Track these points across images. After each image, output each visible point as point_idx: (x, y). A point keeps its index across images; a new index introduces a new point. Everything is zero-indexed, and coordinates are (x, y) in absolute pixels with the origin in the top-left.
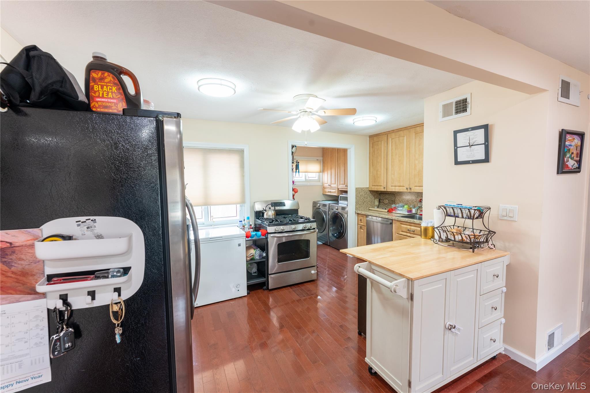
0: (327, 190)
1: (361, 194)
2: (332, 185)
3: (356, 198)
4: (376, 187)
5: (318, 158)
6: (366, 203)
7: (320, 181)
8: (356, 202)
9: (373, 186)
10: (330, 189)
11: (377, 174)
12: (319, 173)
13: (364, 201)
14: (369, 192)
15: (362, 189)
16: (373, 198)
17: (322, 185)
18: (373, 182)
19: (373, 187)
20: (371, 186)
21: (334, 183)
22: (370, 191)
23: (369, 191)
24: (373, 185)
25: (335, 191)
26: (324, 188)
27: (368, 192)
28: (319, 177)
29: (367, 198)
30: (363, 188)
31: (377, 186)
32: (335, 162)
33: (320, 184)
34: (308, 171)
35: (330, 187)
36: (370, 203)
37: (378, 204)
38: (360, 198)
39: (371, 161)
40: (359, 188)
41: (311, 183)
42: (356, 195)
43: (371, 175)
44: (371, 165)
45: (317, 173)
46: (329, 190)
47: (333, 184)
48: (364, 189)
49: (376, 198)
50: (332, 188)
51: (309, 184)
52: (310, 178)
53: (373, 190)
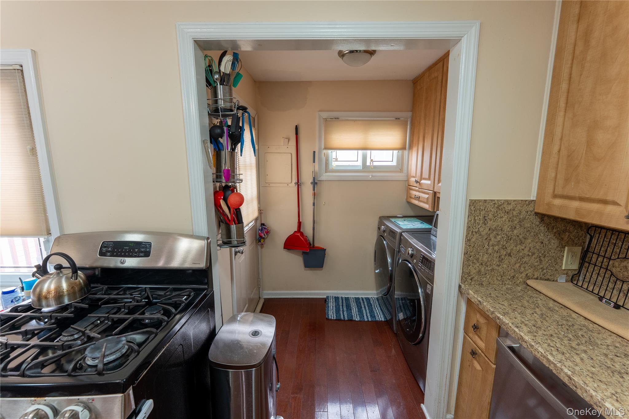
0: (414, 193)
1: (495, 224)
2: (423, 181)
3: (468, 240)
4: (576, 204)
5: (398, 114)
6: (513, 260)
7: (401, 171)
8: (465, 254)
9: (555, 196)
10: (419, 191)
11: (590, 143)
12: (400, 151)
13: (503, 252)
14: (537, 221)
15: (499, 205)
16: (555, 243)
17: (405, 179)
18: (560, 182)
19: (557, 202)
20: (548, 198)
21: (427, 177)
22: (543, 217)
23: (537, 214)
24: (559, 191)
25: (428, 198)
26: (409, 188)
27: (532, 217)
28: (401, 160)
29: (521, 243)
30: (508, 202)
31: (582, 199)
32: (434, 117)
33: (401, 176)
34: (370, 146)
35: (418, 185)
36: (533, 260)
37: (575, 266)
38: (488, 239)
39: (564, 86)
40: (485, 201)
41: (374, 174)
42: (469, 227)
43: (556, 148)
44: (562, 104)
45: (395, 152)
46: (417, 194)
47: (425, 179)
48: (510, 207)
49: (567, 244)
50: (422, 189)
51: (370, 176)
52: (375, 164)
53: (555, 213)
